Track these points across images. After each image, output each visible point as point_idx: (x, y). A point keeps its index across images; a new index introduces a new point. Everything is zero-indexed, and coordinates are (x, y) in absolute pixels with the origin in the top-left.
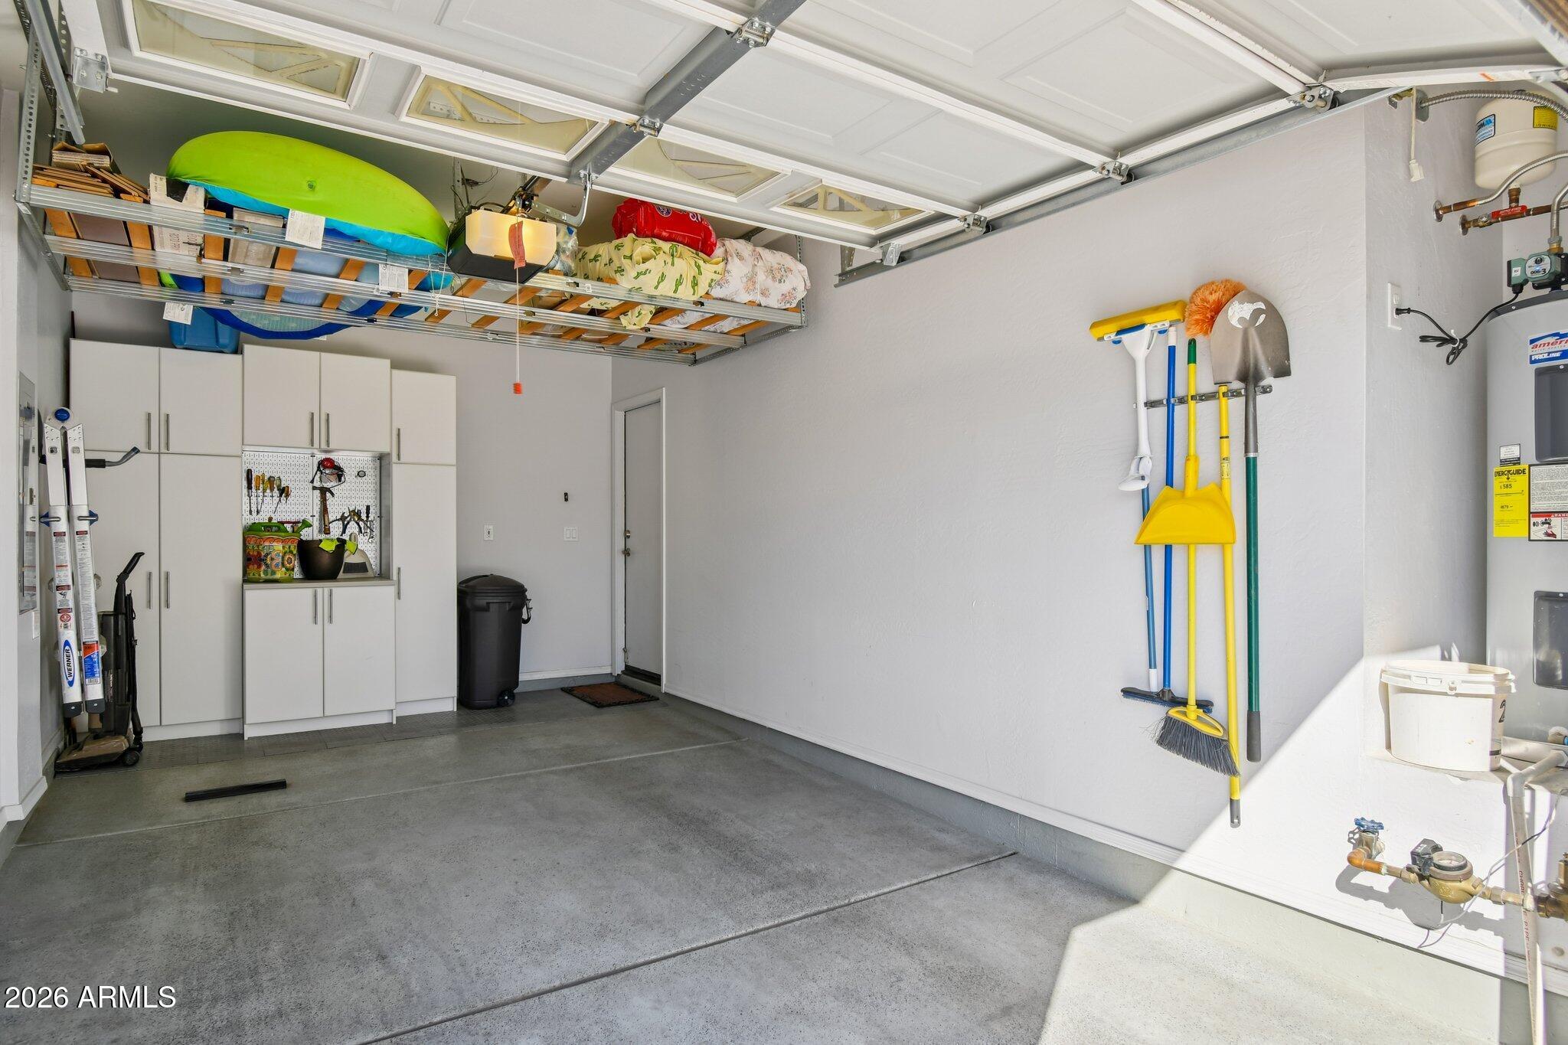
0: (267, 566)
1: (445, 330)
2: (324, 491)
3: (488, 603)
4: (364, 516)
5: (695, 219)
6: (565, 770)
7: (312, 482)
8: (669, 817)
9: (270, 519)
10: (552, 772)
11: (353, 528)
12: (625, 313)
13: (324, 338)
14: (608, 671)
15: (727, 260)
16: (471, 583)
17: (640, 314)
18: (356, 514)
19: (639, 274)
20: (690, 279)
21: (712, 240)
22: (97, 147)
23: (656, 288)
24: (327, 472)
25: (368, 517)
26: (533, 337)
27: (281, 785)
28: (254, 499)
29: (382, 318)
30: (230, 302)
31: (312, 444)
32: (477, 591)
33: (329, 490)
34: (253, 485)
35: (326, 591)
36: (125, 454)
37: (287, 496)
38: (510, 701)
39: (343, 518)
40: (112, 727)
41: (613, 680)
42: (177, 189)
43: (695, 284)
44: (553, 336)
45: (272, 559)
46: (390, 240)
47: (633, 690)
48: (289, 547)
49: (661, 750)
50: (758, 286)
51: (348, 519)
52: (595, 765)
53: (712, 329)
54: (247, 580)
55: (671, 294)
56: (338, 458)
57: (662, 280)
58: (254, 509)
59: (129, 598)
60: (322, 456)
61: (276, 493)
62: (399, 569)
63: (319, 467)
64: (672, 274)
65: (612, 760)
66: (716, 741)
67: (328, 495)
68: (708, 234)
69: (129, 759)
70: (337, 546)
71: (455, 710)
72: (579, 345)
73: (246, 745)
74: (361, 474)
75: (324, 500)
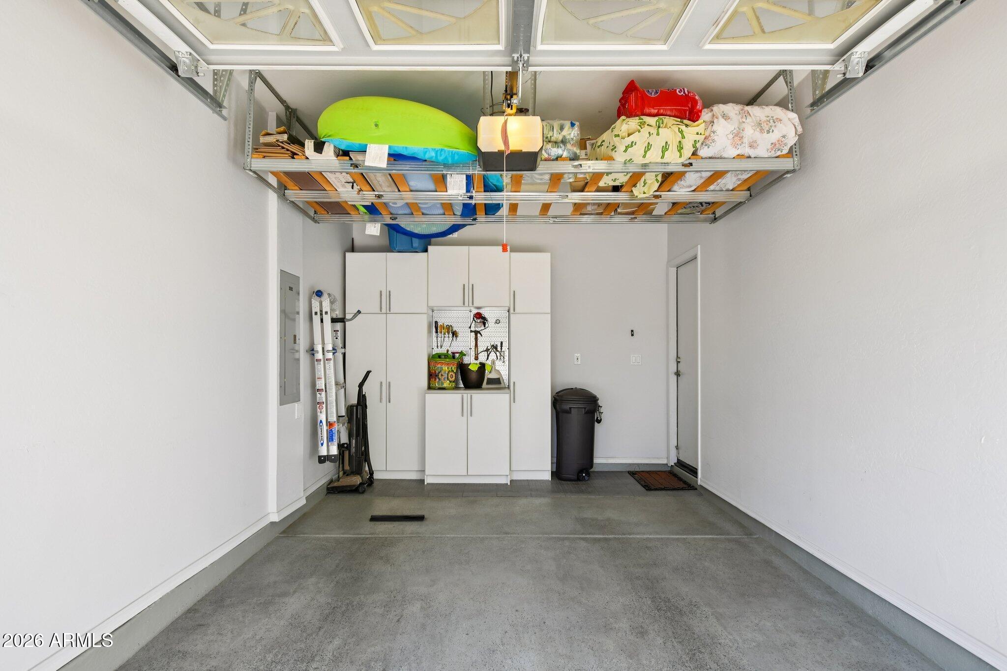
0: (439, 379)
1: (521, 220)
2: (476, 333)
3: (570, 408)
4: (499, 349)
5: (682, 93)
6: (595, 540)
7: (470, 327)
8: (653, 599)
9: (448, 351)
10: (583, 539)
11: (493, 356)
12: (635, 186)
13: (455, 235)
14: (665, 462)
15: (713, 122)
16: (560, 394)
17: (645, 183)
18: (495, 347)
19: (627, 148)
20: (676, 144)
21: (698, 107)
22: (282, 130)
23: (644, 156)
24: (479, 321)
25: (501, 349)
26: (581, 216)
27: (421, 518)
28: (439, 339)
29: (481, 217)
30: (395, 219)
31: (464, 304)
32: (563, 399)
33: (479, 332)
34: (439, 331)
35: (469, 395)
36: (353, 315)
37: (457, 337)
38: (586, 478)
39: (487, 350)
40: (354, 471)
41: (669, 469)
42: (319, 147)
43: (680, 148)
44: (597, 214)
45: (442, 375)
46: (433, 154)
47: (680, 479)
48: (452, 368)
49: (678, 534)
50: (745, 140)
51: (490, 350)
52: (619, 539)
53: (718, 188)
54: (430, 388)
55: (659, 160)
56: (485, 313)
57: (649, 149)
58: (439, 345)
59: (364, 396)
60: (475, 311)
61: (451, 335)
62: (514, 383)
63: (474, 318)
64: (658, 143)
65: (634, 536)
66: (728, 534)
67: (479, 335)
68: (695, 102)
69: (361, 490)
70: (479, 368)
71: (550, 480)
72: (618, 219)
73: (426, 489)
74: (498, 322)
75: (476, 339)
